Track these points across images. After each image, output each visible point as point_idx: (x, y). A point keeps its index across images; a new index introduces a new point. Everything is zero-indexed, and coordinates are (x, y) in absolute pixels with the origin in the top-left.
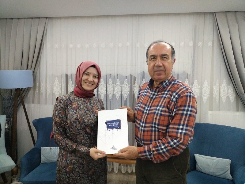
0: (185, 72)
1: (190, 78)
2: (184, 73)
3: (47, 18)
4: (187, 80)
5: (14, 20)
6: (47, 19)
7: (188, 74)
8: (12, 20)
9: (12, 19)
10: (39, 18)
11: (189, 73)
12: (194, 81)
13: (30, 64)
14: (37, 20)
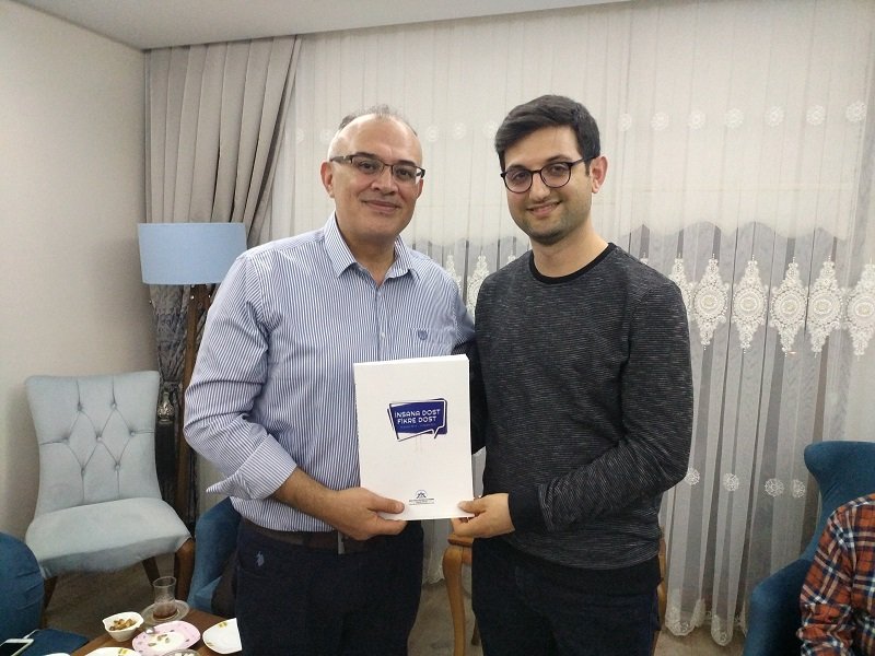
0: (821, 230)
1: (846, 254)
2: (817, 234)
3: (296, 37)
4: (828, 264)
5: (192, 49)
6: (299, 41)
7: (835, 240)
8: (185, 52)
9: (187, 47)
10: (272, 39)
11: (842, 236)
12: (861, 269)
13: (238, 202)
14: (264, 46)
